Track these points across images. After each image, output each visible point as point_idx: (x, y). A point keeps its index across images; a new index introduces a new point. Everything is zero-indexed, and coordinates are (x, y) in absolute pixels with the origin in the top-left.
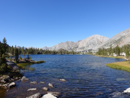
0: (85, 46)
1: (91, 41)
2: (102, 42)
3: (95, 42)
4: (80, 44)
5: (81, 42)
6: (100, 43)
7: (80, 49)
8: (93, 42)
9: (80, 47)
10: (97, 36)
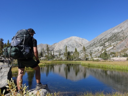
0: (62, 48)
1: (69, 43)
2: (81, 44)
3: (74, 44)
4: (56, 46)
5: (57, 44)
6: (80, 45)
7: (56, 52)
8: (71, 44)
9: (56, 50)
10: (75, 38)
